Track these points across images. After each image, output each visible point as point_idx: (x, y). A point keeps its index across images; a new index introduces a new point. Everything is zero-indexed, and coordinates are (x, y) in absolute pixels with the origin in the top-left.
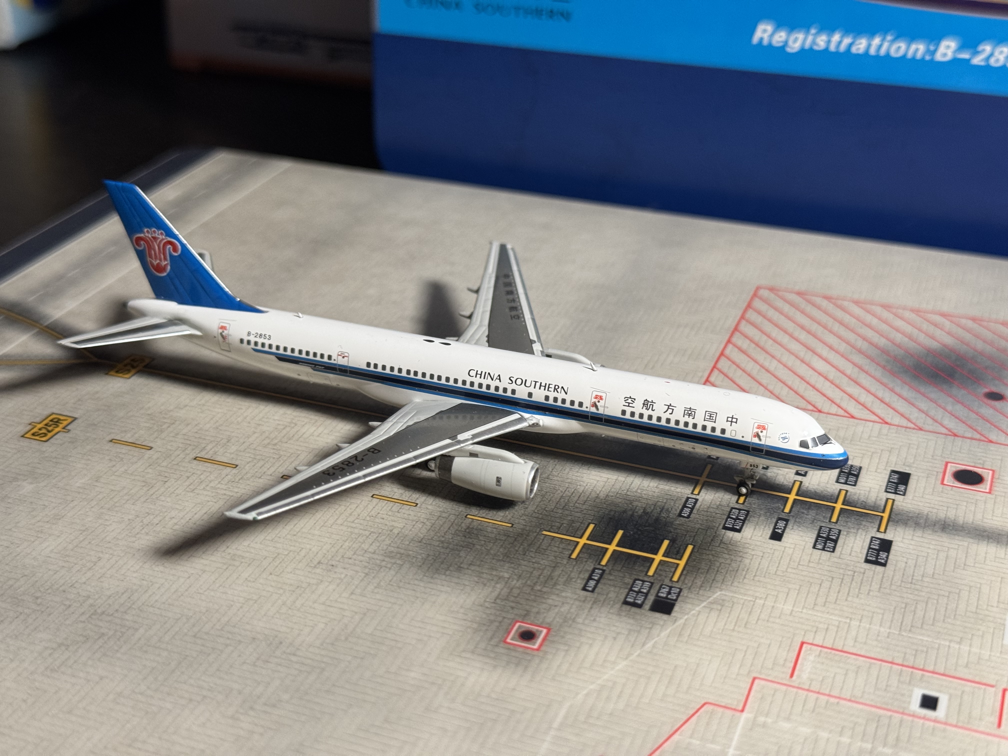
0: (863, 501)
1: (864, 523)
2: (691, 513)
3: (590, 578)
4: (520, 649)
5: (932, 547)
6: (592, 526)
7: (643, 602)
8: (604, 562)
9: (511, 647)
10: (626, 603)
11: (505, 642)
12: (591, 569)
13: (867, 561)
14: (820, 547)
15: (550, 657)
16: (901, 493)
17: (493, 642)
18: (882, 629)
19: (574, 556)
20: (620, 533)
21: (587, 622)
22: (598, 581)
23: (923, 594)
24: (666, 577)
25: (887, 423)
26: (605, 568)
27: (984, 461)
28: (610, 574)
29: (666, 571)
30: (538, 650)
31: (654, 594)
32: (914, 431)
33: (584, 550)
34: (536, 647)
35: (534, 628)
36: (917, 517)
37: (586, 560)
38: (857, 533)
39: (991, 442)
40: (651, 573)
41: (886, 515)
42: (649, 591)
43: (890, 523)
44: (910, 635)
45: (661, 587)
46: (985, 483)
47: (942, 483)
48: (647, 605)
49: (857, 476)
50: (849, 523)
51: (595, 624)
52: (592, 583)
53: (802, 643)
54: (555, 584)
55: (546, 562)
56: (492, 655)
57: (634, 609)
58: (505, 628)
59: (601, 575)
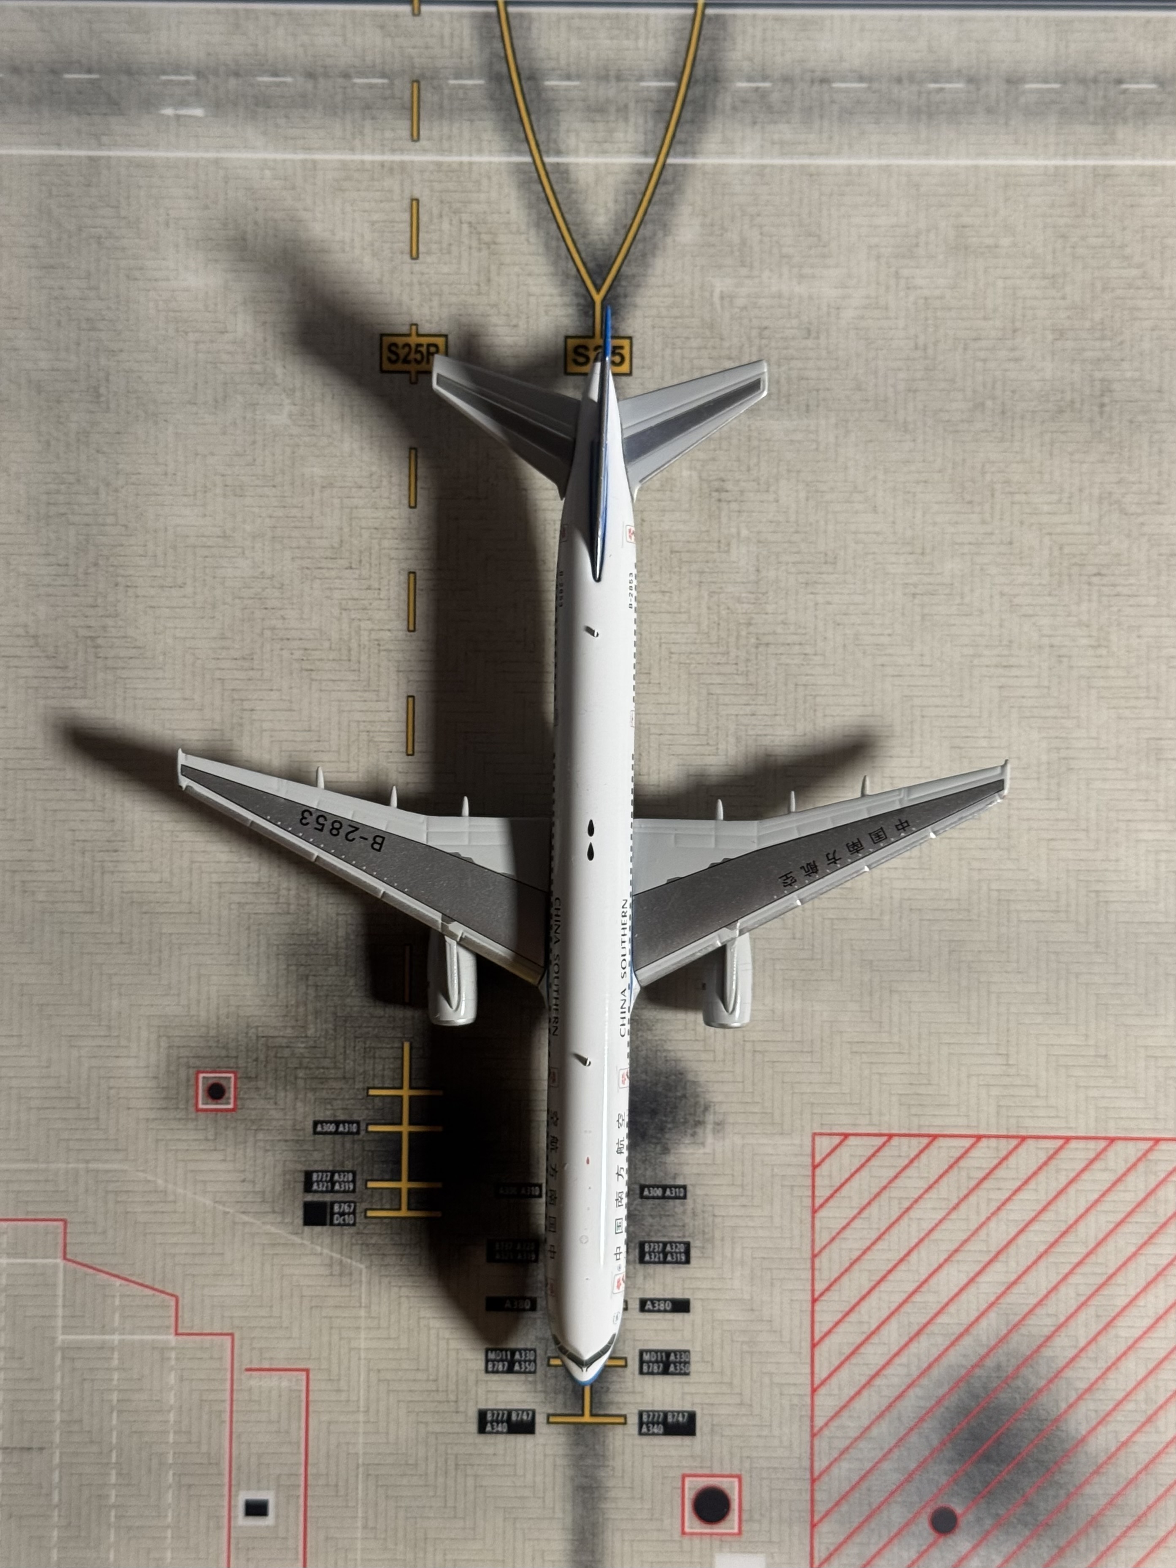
0: (608, 1389)
1: (561, 1397)
2: (510, 1196)
3: (337, 1123)
4: (190, 1093)
5: (539, 1479)
6: (439, 1093)
7: (316, 1192)
8: (371, 1128)
9: (190, 1083)
10: (311, 1174)
11: (197, 1074)
12: (355, 1118)
13: (483, 1412)
14: (492, 1356)
15: (190, 1126)
16: (643, 1430)
17: (193, 1061)
18: (361, 1446)
19: (372, 1092)
20: (438, 1129)
21: (262, 1144)
22: (336, 1133)
24: (371, 1202)
25: (815, 1390)
26: (363, 1133)
27: (758, 1519)
28: (354, 1142)
29: (381, 1199)
30: (198, 1110)
31: (334, 1199)
32: (806, 1429)
33: (388, 1099)
34: (198, 1107)
35: (230, 1093)
36: (597, 1455)
37: (368, 1107)
38: (535, 1392)
39: (814, 1526)
40: (371, 1185)
41: (585, 1419)
42: (338, 1192)
43: (574, 1427)
44: (361, 1476)
45: (350, 1202)
46: (703, 1524)
47: (684, 1475)
48: (310, 1198)
49: (664, 1372)
50: (555, 1381)
52: (332, 1128)
53: (307, 1370)
54: (314, 1090)
55: (350, 1066)
57: (300, 1186)
58: (221, 1064)
59: (349, 1133)
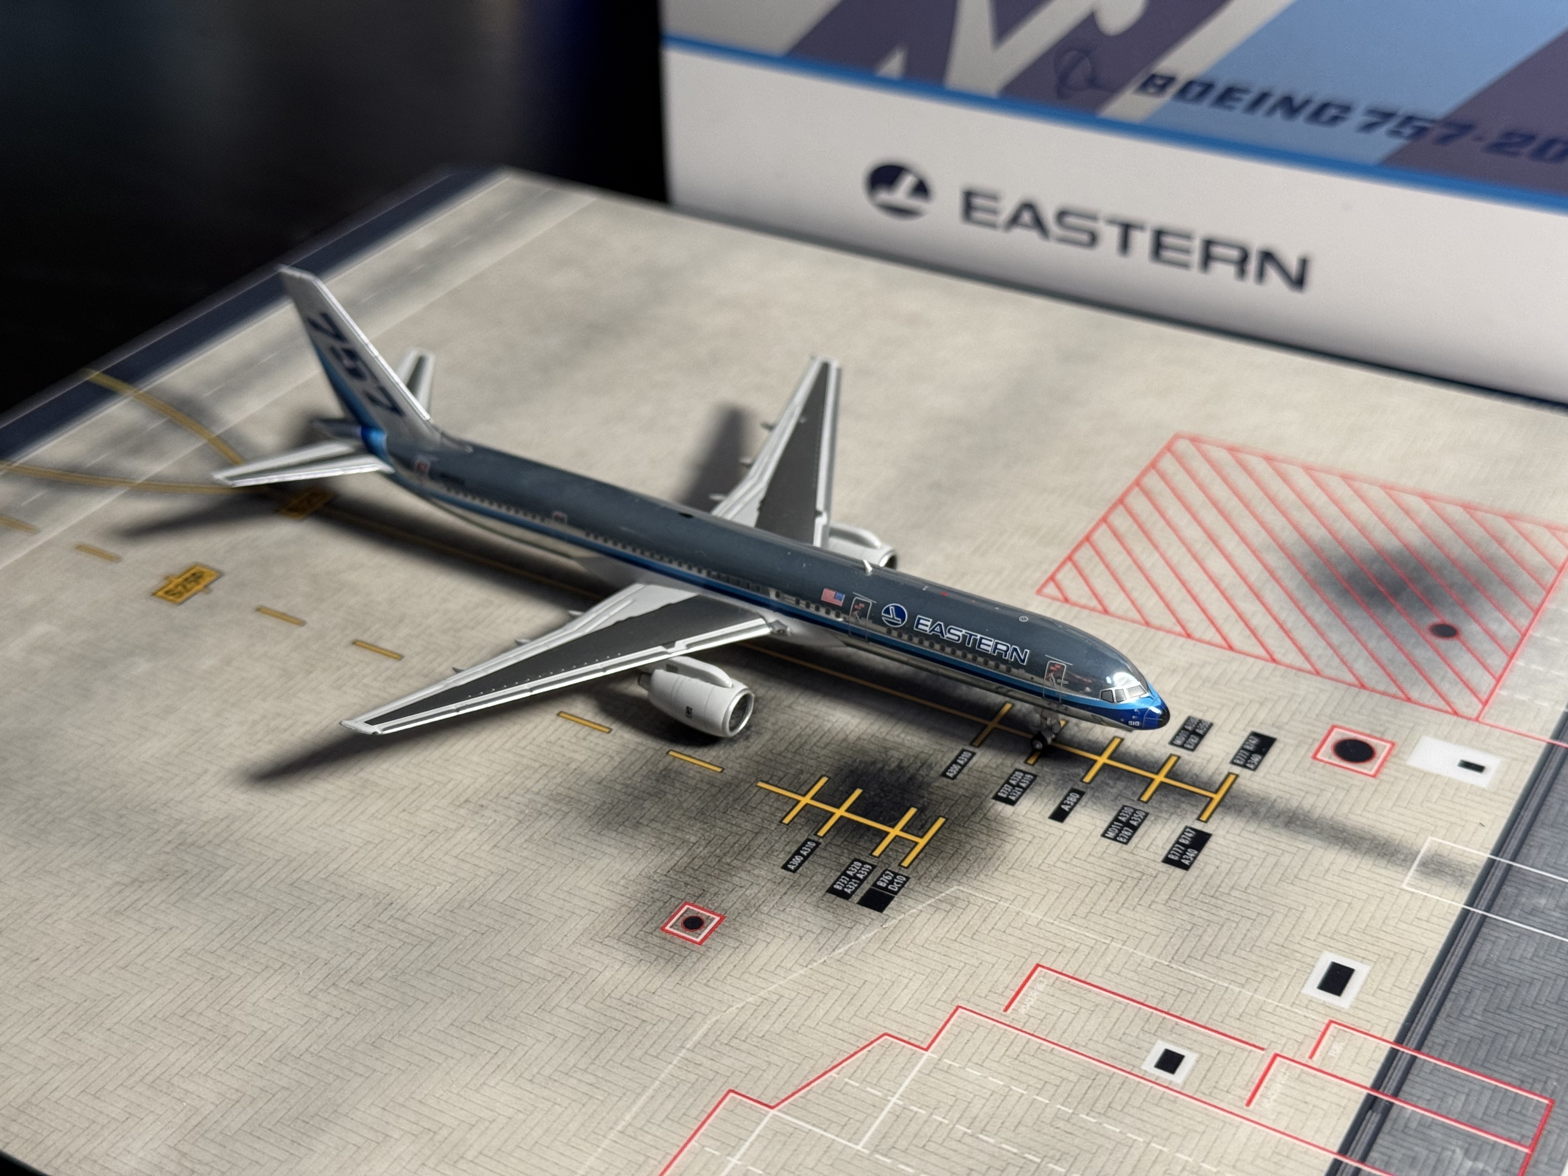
0: (1195, 774)
1: (1183, 806)
2: (960, 771)
3: (798, 853)
4: (679, 941)
5: (1262, 847)
6: (824, 780)
7: (853, 892)
8: (821, 833)
9: (668, 936)
10: (832, 890)
11: (663, 929)
12: (803, 840)
13: (1167, 860)
14: (1111, 834)
15: (711, 954)
16: (1252, 766)
17: (648, 929)
18: (1148, 957)
19: (786, 821)
20: (858, 792)
21: (773, 912)
22: (806, 858)
23: (1222, 913)
24: (895, 859)
25: (1274, 660)
26: (821, 840)
27: (1387, 729)
28: (825, 849)
29: (897, 851)
30: (700, 943)
31: (872, 883)
32: (1309, 676)
33: (803, 813)
34: (698, 940)
35: (703, 914)
36: (1259, 804)
37: (800, 827)
38: (1167, 820)
39: (1409, 700)
40: (877, 853)
41: (1217, 798)
42: (865, 878)
43: (1219, 809)
44: (1182, 969)
45: (884, 873)
46: (1373, 761)
47: (1314, 757)
48: (856, 898)
49: (1201, 737)
50: (1164, 805)
51: (782, 916)
52: (798, 859)
53: (1038, 966)
54: (751, 856)
55: (749, 826)
56: (642, 946)
57: (839, 901)
58: (669, 910)
59: (813, 850)
